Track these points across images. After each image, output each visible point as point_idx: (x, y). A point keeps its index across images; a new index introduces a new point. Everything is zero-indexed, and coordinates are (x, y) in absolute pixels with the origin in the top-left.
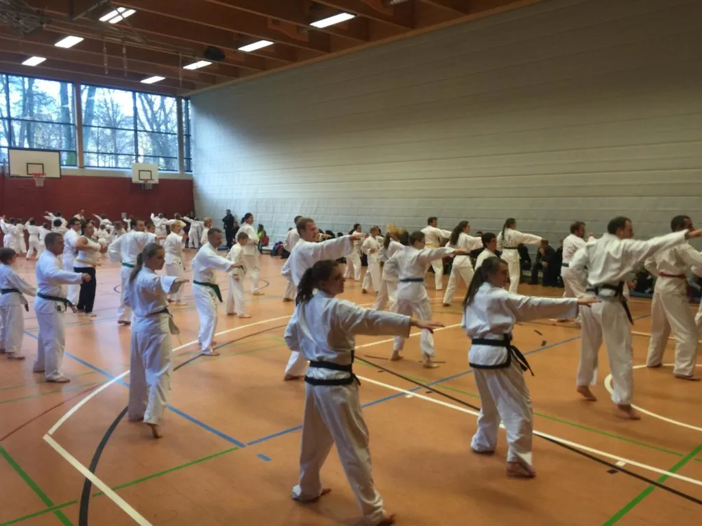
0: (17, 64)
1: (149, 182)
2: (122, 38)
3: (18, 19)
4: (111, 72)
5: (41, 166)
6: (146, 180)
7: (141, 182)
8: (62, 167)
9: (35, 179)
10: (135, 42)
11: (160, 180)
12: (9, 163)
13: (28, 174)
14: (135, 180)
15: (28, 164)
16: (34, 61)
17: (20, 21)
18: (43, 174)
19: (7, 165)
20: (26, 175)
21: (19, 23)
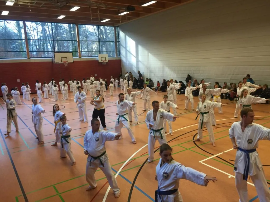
0: (56, 18)
1: (105, 62)
2: (97, 6)
3: (58, 3)
4: (93, 19)
5: (66, 58)
6: (104, 61)
7: (102, 62)
8: (74, 58)
9: (64, 63)
10: (103, 8)
11: (109, 60)
12: (55, 57)
13: (62, 62)
14: (100, 61)
15: (61, 58)
16: (62, 17)
17: (59, 3)
18: (67, 61)
19: (54, 58)
20: (61, 62)
21: (58, 4)
